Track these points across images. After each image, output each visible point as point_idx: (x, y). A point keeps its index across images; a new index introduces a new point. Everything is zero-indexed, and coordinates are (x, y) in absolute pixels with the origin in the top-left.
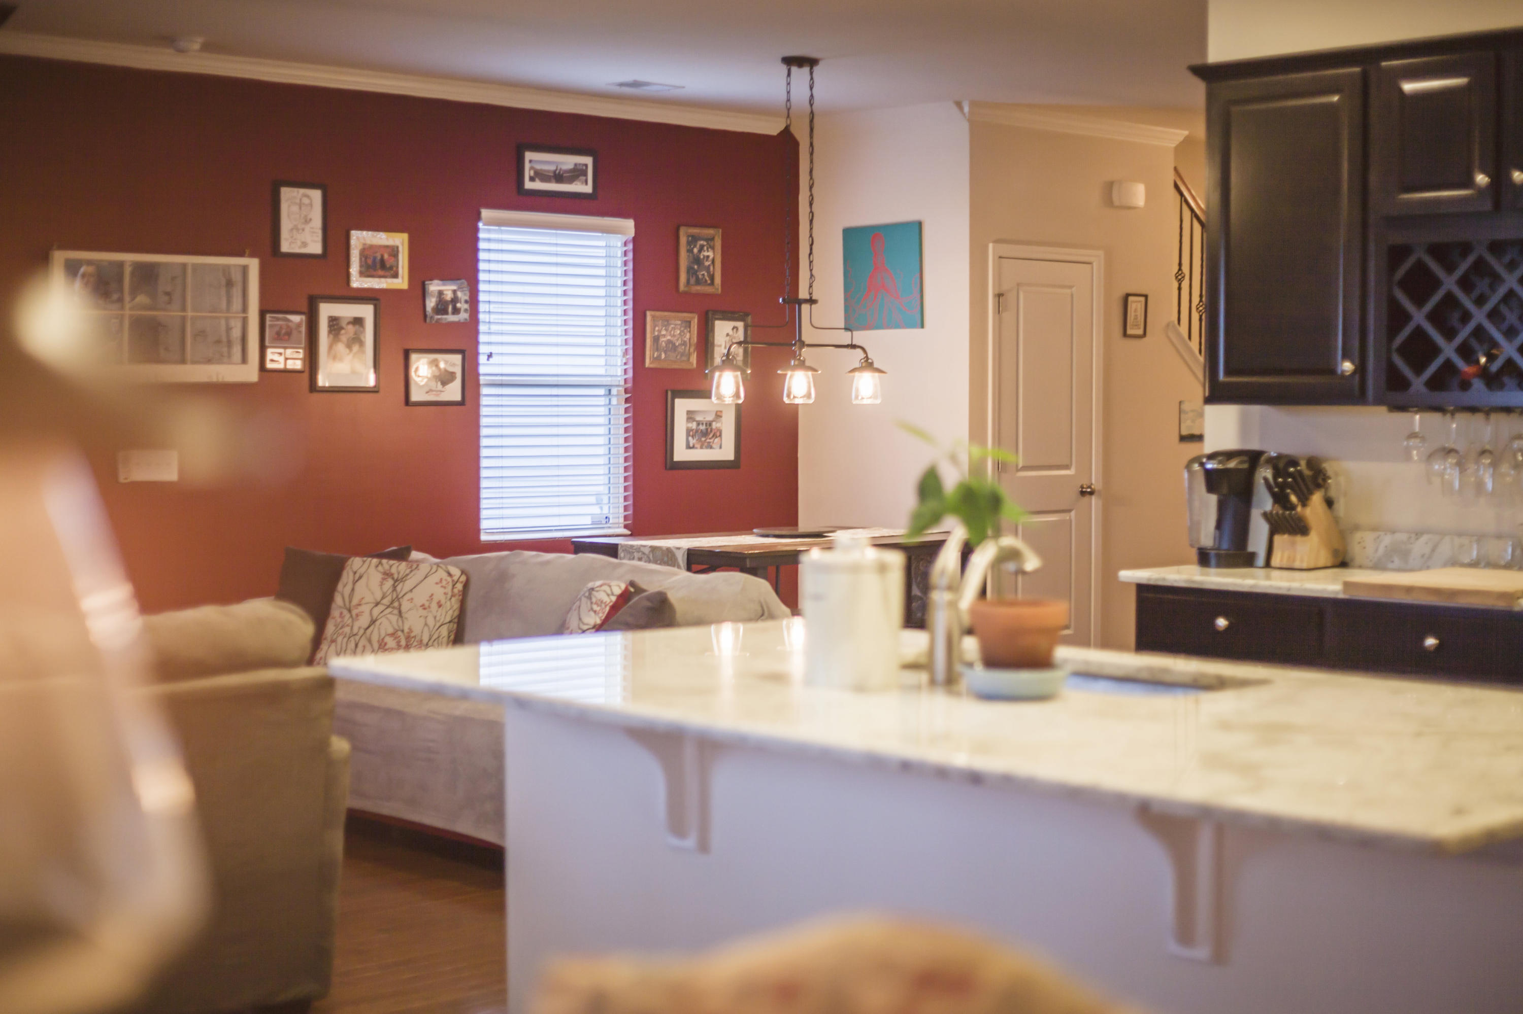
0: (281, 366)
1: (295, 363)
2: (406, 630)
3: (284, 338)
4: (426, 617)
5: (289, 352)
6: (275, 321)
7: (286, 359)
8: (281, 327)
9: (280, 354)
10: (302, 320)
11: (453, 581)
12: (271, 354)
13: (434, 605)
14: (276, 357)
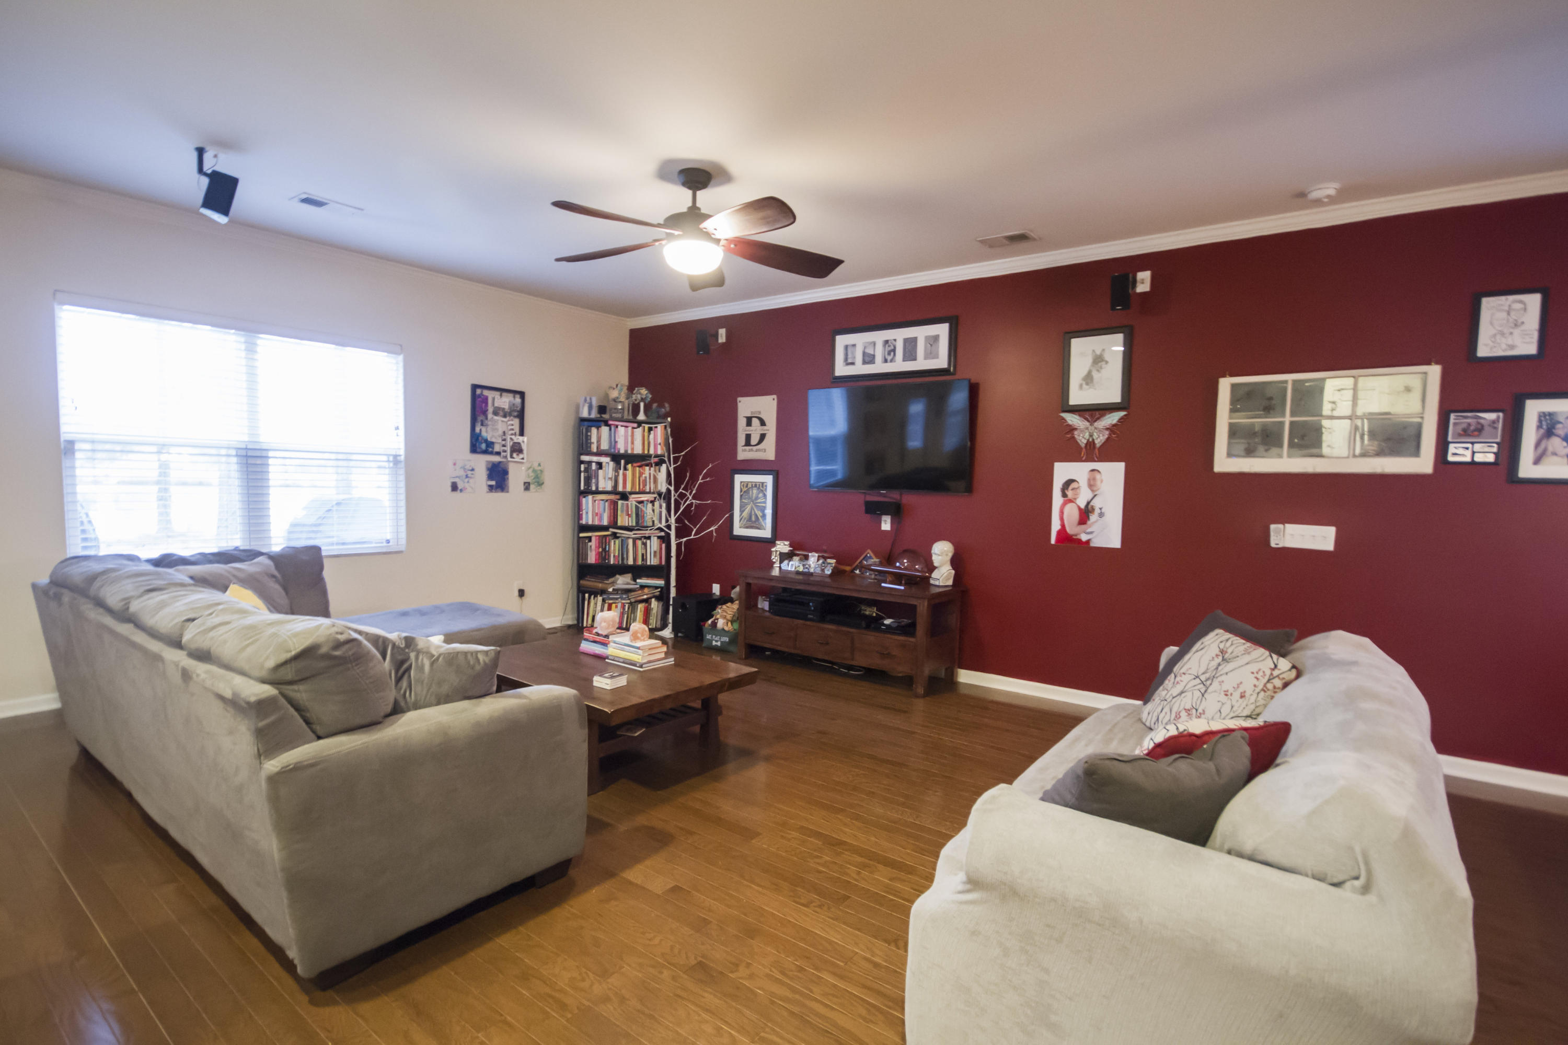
0: (1468, 459)
1: (1486, 456)
2: (1200, 710)
3: (1472, 433)
4: (1223, 704)
5: (1477, 447)
6: (1463, 419)
7: (1473, 453)
8: (1469, 425)
9: (1467, 448)
10: (1498, 417)
11: (1272, 674)
12: (1452, 448)
13: (1237, 695)
14: (1460, 451)
